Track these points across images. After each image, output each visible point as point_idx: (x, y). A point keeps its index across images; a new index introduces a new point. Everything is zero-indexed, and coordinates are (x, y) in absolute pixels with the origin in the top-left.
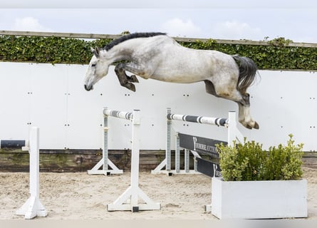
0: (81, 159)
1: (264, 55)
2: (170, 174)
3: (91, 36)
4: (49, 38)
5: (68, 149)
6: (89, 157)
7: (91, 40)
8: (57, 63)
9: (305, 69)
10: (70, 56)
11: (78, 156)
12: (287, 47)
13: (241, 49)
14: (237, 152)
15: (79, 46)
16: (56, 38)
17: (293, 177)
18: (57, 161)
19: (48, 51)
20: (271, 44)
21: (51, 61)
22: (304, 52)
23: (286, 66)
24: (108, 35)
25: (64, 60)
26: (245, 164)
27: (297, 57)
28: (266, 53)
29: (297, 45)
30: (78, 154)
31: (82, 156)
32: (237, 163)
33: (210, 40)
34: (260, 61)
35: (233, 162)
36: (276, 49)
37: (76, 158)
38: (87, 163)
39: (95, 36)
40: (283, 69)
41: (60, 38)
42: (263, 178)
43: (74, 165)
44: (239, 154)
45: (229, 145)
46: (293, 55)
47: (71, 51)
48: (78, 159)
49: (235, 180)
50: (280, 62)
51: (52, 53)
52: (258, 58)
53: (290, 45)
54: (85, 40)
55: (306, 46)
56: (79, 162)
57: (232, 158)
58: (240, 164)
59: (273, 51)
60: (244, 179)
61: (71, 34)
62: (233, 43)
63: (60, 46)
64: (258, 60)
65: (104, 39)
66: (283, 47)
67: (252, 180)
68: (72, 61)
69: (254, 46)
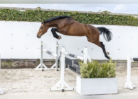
0: (18, 63)
1: (99, 18)
2: (57, 70)
3: (23, 9)
4: (4, 9)
5: (12, 59)
6: (22, 62)
7: (23, 11)
8: (8, 20)
9: (116, 25)
10: (14, 18)
11: (17, 62)
12: (109, 15)
13: (89, 16)
14: (88, 66)
15: (18, 13)
16: (7, 10)
17: (112, 77)
18: (7, 64)
19: (3, 15)
20: (101, 13)
21: (5, 19)
22: (116, 17)
23: (108, 23)
24: (31, 9)
25: (11, 19)
26: (91, 71)
27: (113, 19)
28: (100, 17)
29: (113, 14)
30: (17, 61)
31: (19, 62)
32: (88, 70)
33: (75, 11)
34: (97, 21)
35: (86, 70)
36: (104, 16)
37: (16, 63)
38: (21, 65)
39: (25, 9)
40: (107, 24)
41: (9, 9)
42: (99, 77)
43: (15, 66)
44: (89, 67)
45: (84, 62)
46: (111, 19)
47: (14, 15)
48: (17, 63)
49: (87, 78)
50: (105, 21)
51: (5, 16)
52: (96, 19)
53: (110, 14)
54: (20, 10)
55: (117, 14)
56: (17, 64)
57: (85, 68)
58: (89, 71)
59: (103, 17)
60: (91, 77)
61: (14, 8)
62: (85, 13)
63: (9, 13)
64: (96, 20)
65: (29, 10)
66: (107, 15)
67: (94, 78)
68: (14, 20)
69: (94, 14)
